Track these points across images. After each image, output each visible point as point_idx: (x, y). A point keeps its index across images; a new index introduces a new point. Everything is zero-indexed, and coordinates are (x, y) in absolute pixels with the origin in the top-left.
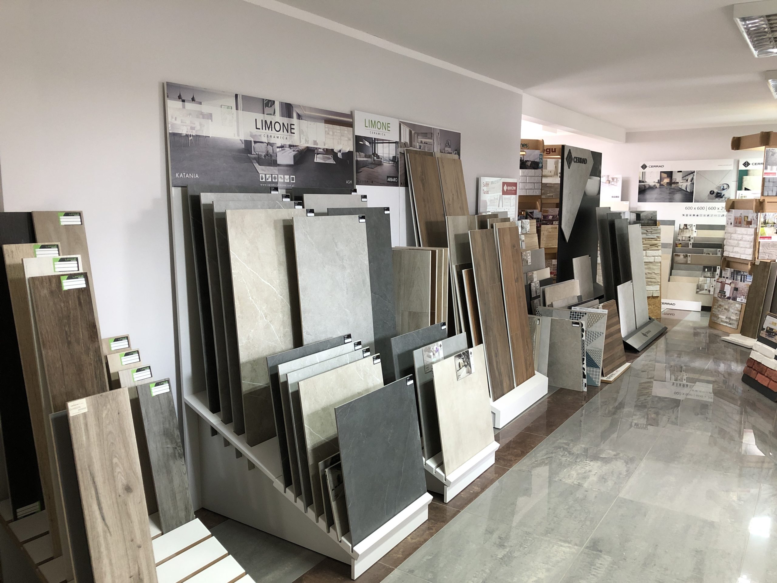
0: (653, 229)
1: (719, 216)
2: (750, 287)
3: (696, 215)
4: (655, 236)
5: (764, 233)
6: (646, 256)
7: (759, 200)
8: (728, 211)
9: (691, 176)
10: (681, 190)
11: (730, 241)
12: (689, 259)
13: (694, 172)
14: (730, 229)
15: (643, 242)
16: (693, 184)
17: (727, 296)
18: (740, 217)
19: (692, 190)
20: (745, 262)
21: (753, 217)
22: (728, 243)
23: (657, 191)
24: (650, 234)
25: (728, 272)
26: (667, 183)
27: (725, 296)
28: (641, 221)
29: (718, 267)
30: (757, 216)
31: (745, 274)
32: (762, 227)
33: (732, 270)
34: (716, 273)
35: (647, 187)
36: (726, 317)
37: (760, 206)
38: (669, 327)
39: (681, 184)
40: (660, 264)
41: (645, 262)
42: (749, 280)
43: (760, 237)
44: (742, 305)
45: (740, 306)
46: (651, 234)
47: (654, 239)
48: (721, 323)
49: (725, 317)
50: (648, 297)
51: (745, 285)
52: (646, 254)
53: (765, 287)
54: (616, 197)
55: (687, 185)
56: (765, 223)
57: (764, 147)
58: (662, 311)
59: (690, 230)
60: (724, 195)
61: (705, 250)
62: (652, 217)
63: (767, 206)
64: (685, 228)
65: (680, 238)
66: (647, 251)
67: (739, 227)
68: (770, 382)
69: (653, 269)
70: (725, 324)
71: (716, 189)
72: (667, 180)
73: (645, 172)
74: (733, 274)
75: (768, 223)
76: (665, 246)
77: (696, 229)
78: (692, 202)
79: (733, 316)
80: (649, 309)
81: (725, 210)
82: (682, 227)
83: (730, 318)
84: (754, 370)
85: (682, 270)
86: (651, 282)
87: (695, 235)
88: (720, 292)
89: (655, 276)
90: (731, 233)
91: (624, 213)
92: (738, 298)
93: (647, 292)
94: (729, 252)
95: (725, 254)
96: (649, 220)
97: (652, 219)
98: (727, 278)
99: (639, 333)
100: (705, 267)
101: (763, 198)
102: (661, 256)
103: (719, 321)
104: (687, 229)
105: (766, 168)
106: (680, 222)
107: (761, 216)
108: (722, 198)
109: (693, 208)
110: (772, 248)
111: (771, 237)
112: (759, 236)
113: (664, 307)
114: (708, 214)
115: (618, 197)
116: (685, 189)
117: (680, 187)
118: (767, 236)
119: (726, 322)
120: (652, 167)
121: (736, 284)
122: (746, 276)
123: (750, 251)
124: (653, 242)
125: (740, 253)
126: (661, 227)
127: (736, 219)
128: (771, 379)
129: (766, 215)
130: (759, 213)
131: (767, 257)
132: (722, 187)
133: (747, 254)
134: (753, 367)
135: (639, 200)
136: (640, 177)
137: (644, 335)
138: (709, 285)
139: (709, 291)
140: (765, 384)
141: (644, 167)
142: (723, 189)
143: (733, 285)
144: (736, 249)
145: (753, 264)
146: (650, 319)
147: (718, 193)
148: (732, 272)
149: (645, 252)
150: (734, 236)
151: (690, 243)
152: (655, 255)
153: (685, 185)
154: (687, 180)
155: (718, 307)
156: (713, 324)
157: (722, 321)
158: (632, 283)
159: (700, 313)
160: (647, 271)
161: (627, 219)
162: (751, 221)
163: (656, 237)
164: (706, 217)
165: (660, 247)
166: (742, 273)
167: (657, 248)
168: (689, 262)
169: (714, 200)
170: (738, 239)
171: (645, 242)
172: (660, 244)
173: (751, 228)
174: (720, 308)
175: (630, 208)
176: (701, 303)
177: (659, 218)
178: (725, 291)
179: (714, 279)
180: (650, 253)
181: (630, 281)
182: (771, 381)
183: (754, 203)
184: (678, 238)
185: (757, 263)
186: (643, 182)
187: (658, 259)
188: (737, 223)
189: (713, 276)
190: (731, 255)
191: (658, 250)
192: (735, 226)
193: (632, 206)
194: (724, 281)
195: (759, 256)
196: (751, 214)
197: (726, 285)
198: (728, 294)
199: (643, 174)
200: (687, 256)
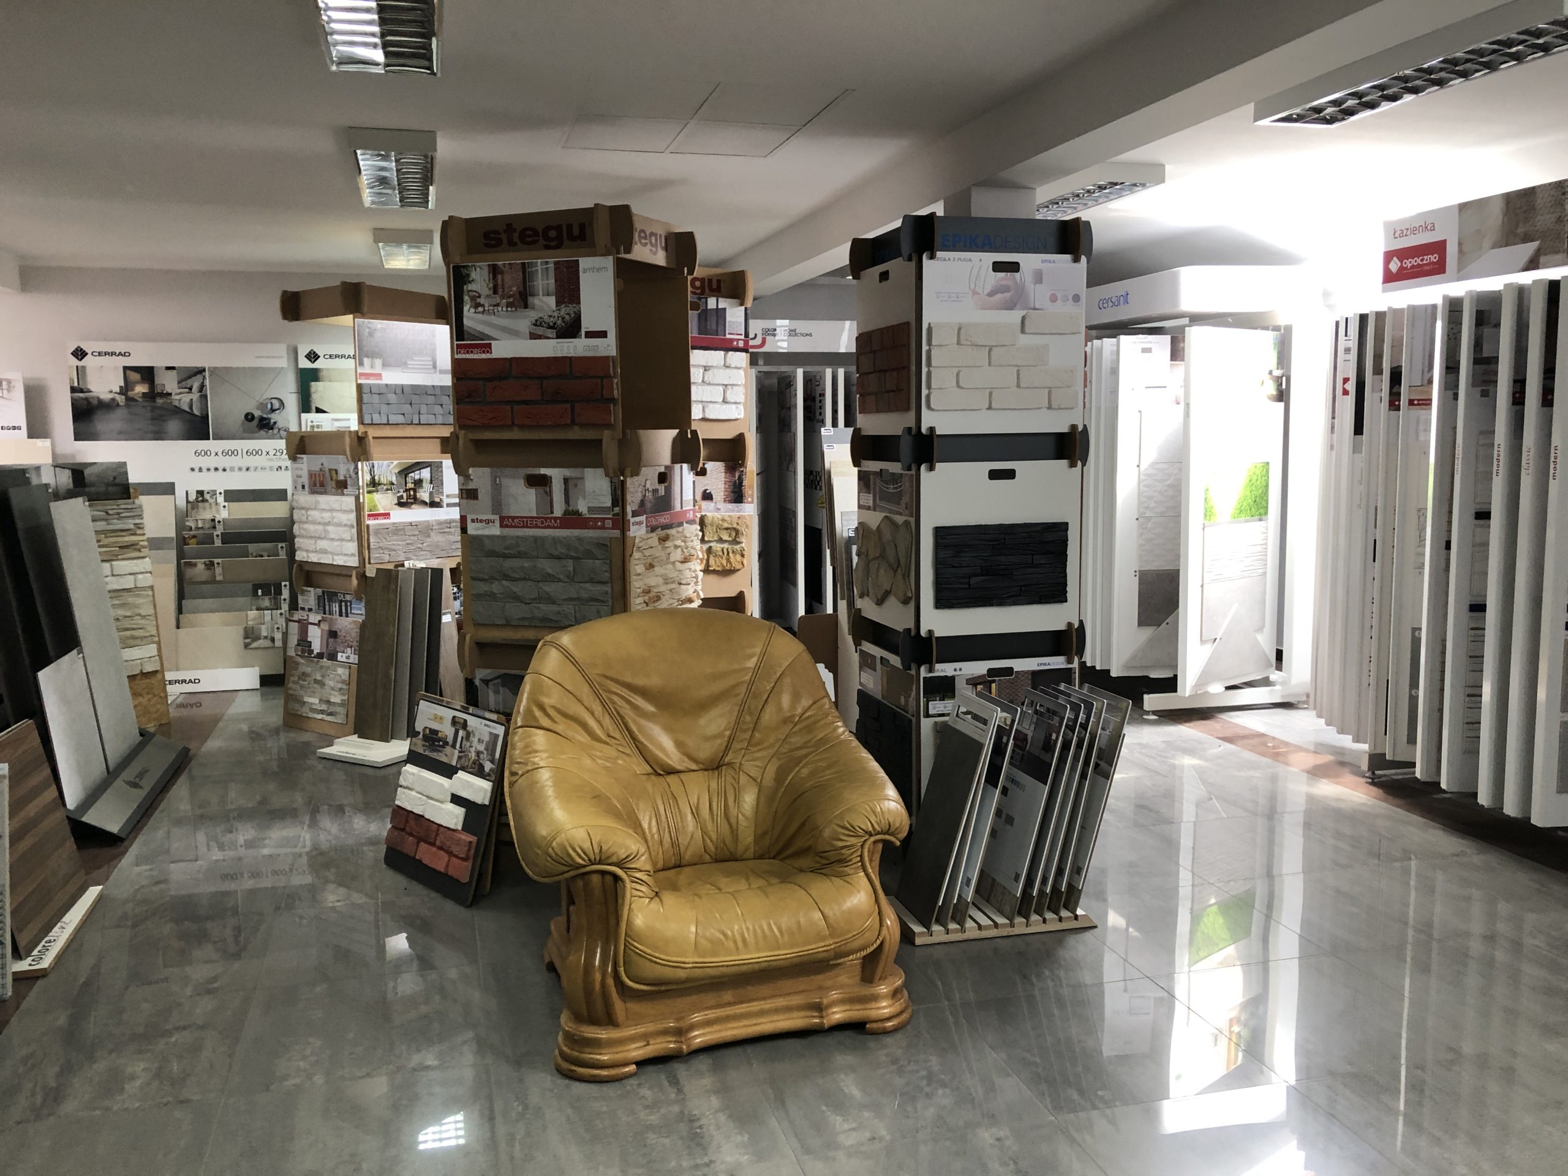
0: (123, 506)
1: (271, 468)
2: (363, 626)
3: (220, 469)
4: (130, 524)
5: (375, 506)
6: (113, 575)
7: (357, 432)
8: (293, 458)
9: (199, 377)
10: (177, 411)
11: (306, 526)
12: (218, 570)
13: (204, 370)
14: (305, 498)
15: (98, 541)
16: (206, 396)
17: (315, 652)
18: (321, 473)
19: (204, 413)
20: (345, 572)
21: (348, 470)
22: (302, 532)
23: (120, 413)
24: (116, 521)
25: (309, 598)
26: (143, 393)
27: (311, 652)
28: (87, 489)
29: (283, 584)
30: (356, 468)
31: (348, 598)
32: (369, 492)
33: (319, 591)
34: (282, 597)
35: (95, 402)
36: (320, 700)
37: (360, 447)
38: (192, 746)
39: (178, 397)
40: (150, 593)
41: (109, 592)
42: (359, 612)
43: (369, 515)
44: (350, 667)
45: (348, 670)
46: (118, 519)
47: (129, 532)
48: (311, 715)
49: (316, 701)
50: (132, 678)
51: (350, 623)
52: (112, 571)
53: (394, 625)
54: (14, 428)
55: (192, 400)
56: (374, 484)
57: (351, 316)
58: (169, 702)
59: (213, 505)
60: (275, 423)
61: (252, 547)
62: (115, 478)
63: (374, 448)
64: (201, 499)
65: (190, 523)
66: (114, 563)
67: (321, 493)
68: (449, 860)
69: (137, 607)
70: (320, 716)
71: (258, 409)
72: (141, 389)
73: (84, 367)
74: (320, 600)
75: (380, 484)
76: (156, 544)
77: (225, 501)
78: (208, 439)
79: (335, 696)
80: (135, 707)
81: (287, 457)
82: (193, 497)
83: (328, 702)
84: (411, 834)
85: (204, 598)
86: (133, 638)
87: (224, 514)
88: (298, 645)
89: (143, 622)
90: (307, 509)
91: (38, 469)
92: (340, 655)
93: (125, 664)
94: (309, 551)
95: (300, 556)
96: (108, 485)
97: (117, 481)
98: (310, 610)
99: (119, 783)
100: (256, 587)
101: (363, 429)
102: (150, 573)
103: (305, 711)
104: (204, 501)
105: (361, 364)
106: (187, 485)
107: (363, 467)
108: (272, 429)
109: (213, 454)
110: (395, 538)
111: (388, 514)
112: (367, 513)
113: (174, 691)
114: (247, 465)
115: (19, 428)
116: (187, 409)
117: (176, 404)
118: (382, 511)
119: (322, 712)
120: (100, 354)
121: (331, 622)
122: (351, 602)
123: (353, 547)
124: (127, 539)
125: (332, 553)
126: (144, 500)
127: (311, 475)
128: (450, 854)
129: (373, 466)
130: (360, 464)
131: (386, 558)
132: (269, 406)
133: (346, 555)
134: (407, 829)
135: (79, 436)
136: (71, 380)
137: (135, 785)
138: (270, 625)
139: (273, 640)
140: (440, 867)
141: (79, 354)
142: (273, 410)
143: (325, 626)
144: (322, 544)
145: (362, 577)
146: (142, 735)
147: (262, 419)
148: (319, 597)
149: (107, 565)
150: (315, 515)
151: (215, 533)
152: (136, 569)
153: (188, 400)
154: (191, 389)
155: (299, 678)
156: (294, 720)
157: (313, 710)
158: (81, 655)
159: (259, 693)
160: (121, 612)
161: (47, 486)
162: (346, 481)
163: (132, 527)
164: (244, 472)
165: (145, 552)
166: (340, 595)
167: (137, 554)
168: (219, 578)
169: (257, 435)
170: (323, 521)
171: (105, 541)
172: (145, 543)
173: (347, 495)
174: (304, 681)
175: (54, 455)
176: (257, 669)
177: (134, 478)
178: (309, 639)
179: (279, 612)
180: (121, 566)
181: (75, 652)
182: (453, 859)
183: (347, 440)
184: (187, 524)
185: (371, 572)
186: (82, 391)
187: (144, 580)
188: (315, 485)
189: (276, 604)
190: (314, 558)
191: (143, 557)
192: (313, 492)
193: (60, 450)
194: (306, 618)
195: (371, 555)
196: (343, 468)
197: (310, 627)
198: (316, 647)
199: (81, 372)
200: (212, 564)
